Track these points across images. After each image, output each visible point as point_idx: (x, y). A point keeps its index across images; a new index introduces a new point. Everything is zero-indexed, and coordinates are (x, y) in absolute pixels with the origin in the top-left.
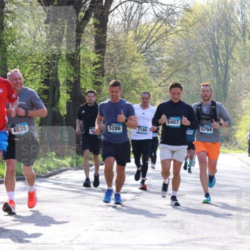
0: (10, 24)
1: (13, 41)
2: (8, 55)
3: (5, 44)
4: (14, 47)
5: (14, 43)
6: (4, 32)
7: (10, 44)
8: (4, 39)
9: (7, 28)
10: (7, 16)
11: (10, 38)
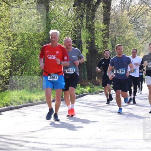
0: (53, 7)
1: (54, 17)
2: (52, 26)
3: (50, 19)
4: (55, 21)
5: (55, 18)
6: (49, 12)
7: (53, 19)
8: (49, 16)
9: (51, 10)
10: (51, 3)
11: (52, 16)
